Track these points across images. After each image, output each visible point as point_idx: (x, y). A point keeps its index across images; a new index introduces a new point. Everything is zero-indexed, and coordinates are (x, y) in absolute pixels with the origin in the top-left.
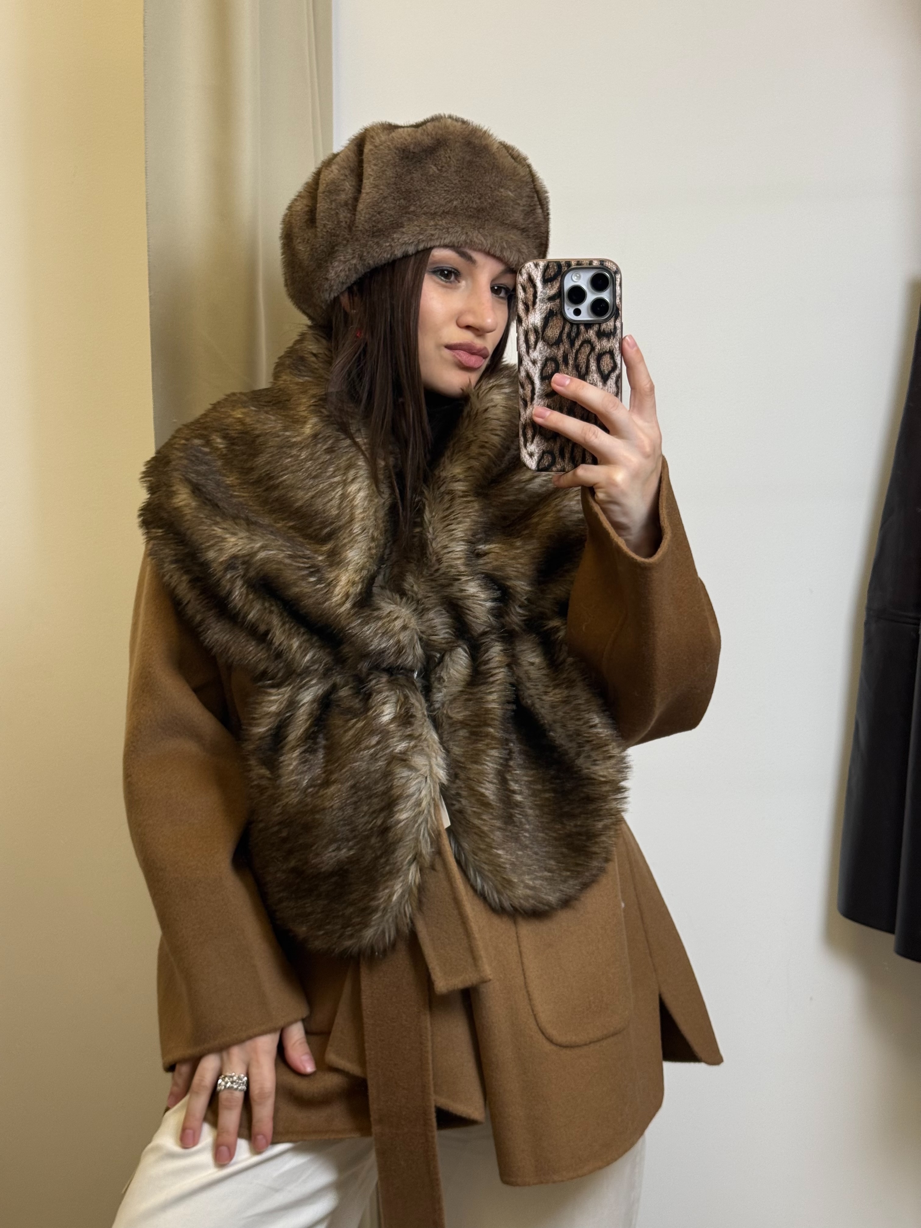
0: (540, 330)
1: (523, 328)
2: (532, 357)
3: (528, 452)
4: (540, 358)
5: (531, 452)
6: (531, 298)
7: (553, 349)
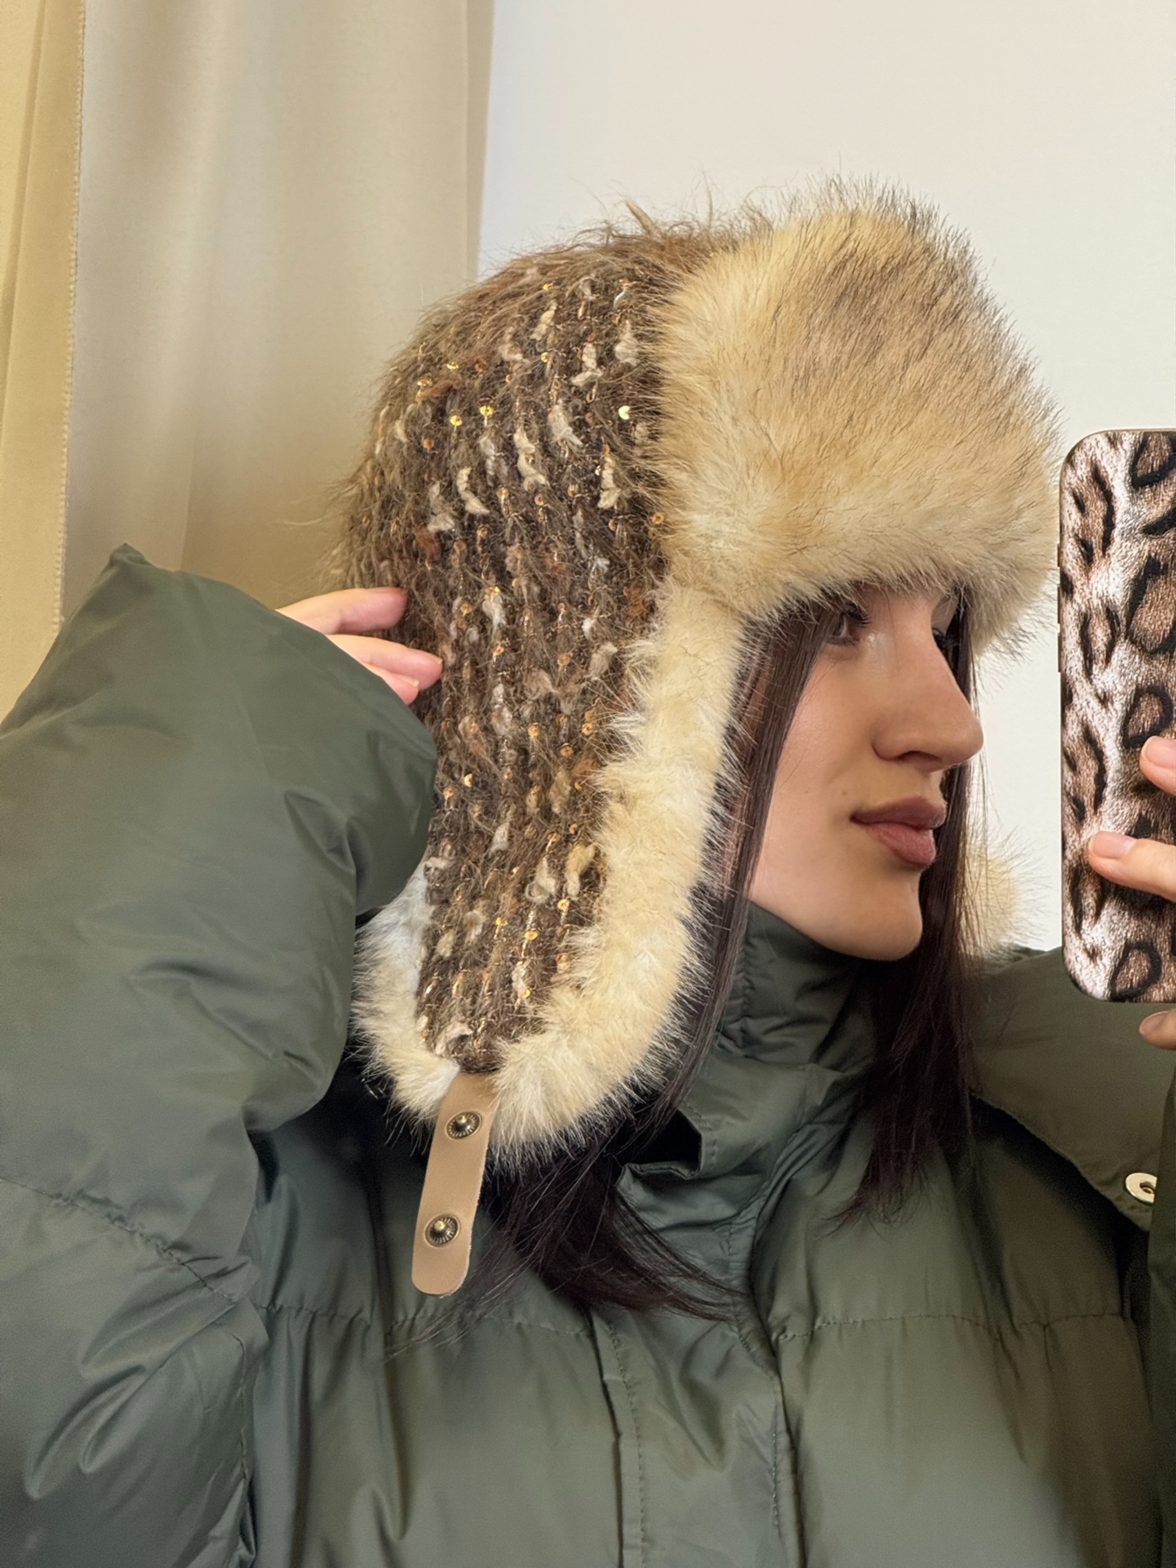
0: (1121, 614)
1: (1075, 606)
2: (1100, 686)
3: (1085, 945)
4: (1120, 688)
5: (1092, 945)
6: (1099, 527)
7: (1155, 662)
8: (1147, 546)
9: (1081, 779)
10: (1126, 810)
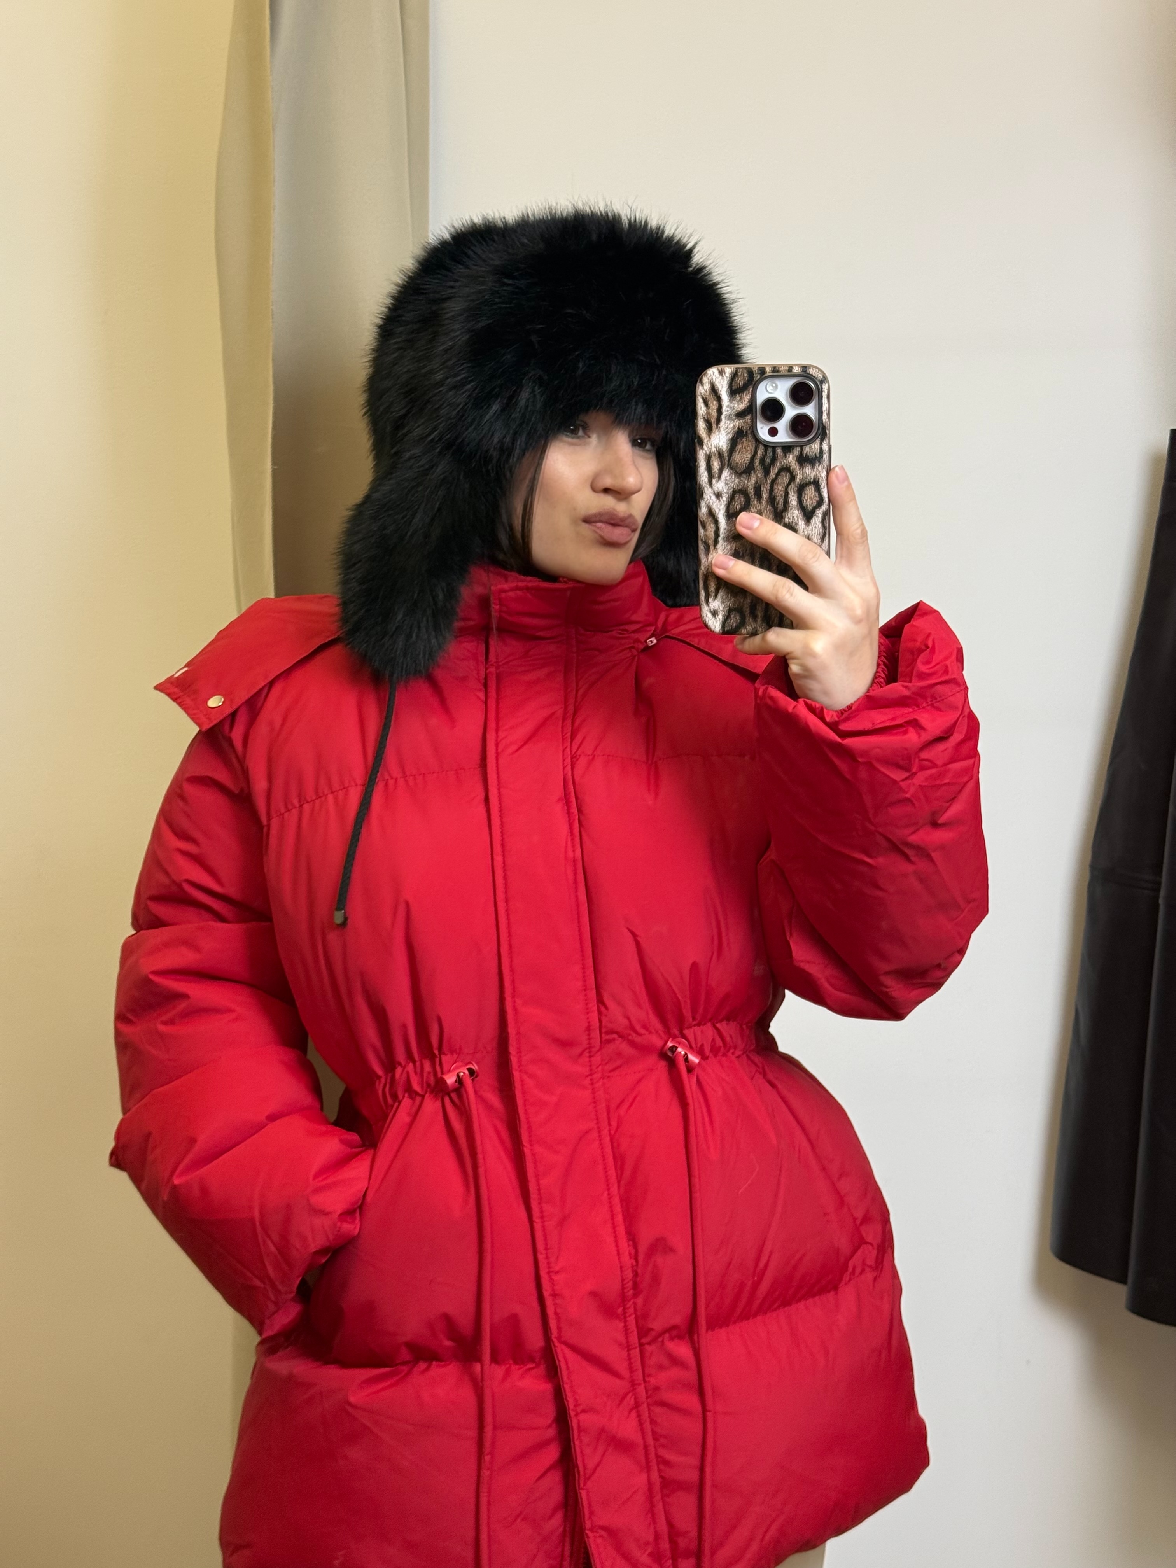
1: (704, 451)
2: (716, 489)
3: (710, 609)
4: (725, 491)
5: (714, 610)
6: (715, 413)
7: (742, 478)
8: (737, 423)
9: (708, 533)
10: (729, 547)
